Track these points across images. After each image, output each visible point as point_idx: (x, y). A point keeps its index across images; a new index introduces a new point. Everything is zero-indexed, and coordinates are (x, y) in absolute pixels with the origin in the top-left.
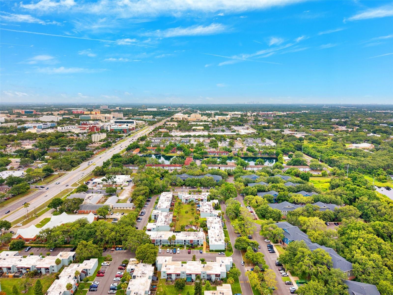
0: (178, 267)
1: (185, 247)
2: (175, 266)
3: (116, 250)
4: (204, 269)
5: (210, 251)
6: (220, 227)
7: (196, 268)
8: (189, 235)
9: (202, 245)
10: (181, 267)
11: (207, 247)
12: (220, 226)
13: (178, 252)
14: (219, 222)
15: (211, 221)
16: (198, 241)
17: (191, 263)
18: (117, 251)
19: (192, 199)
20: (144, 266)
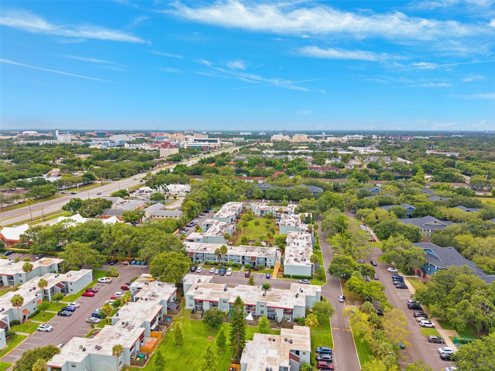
0: (218, 291)
1: (243, 268)
2: (213, 289)
3: (130, 264)
4: (263, 298)
5: (285, 276)
6: (308, 244)
7: (249, 296)
8: (252, 251)
9: (272, 268)
10: (222, 291)
11: (279, 271)
12: (308, 242)
13: (228, 273)
14: (307, 238)
15: (293, 236)
16: (266, 259)
17: (242, 287)
18: (131, 266)
19: (271, 211)
20: (159, 285)
